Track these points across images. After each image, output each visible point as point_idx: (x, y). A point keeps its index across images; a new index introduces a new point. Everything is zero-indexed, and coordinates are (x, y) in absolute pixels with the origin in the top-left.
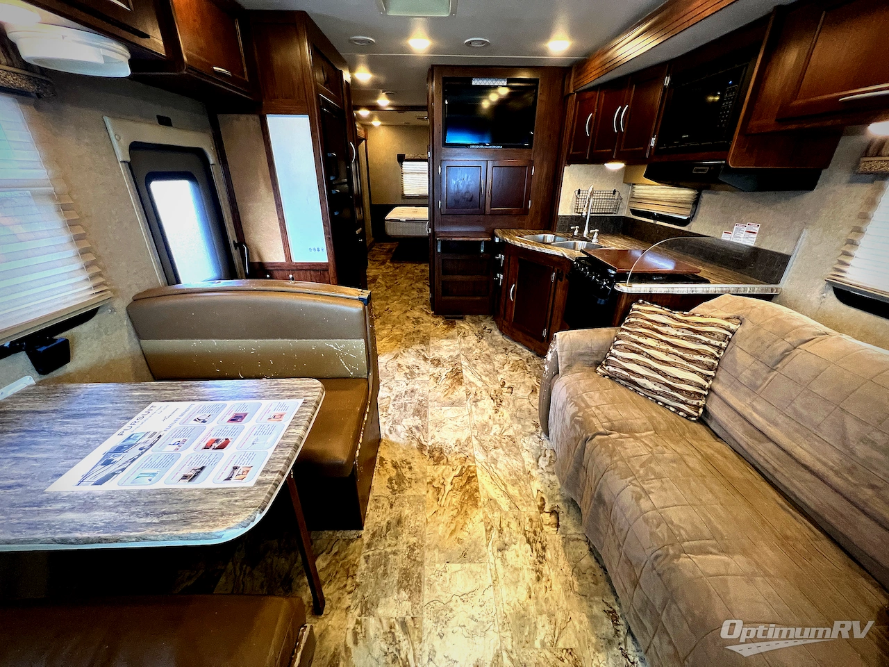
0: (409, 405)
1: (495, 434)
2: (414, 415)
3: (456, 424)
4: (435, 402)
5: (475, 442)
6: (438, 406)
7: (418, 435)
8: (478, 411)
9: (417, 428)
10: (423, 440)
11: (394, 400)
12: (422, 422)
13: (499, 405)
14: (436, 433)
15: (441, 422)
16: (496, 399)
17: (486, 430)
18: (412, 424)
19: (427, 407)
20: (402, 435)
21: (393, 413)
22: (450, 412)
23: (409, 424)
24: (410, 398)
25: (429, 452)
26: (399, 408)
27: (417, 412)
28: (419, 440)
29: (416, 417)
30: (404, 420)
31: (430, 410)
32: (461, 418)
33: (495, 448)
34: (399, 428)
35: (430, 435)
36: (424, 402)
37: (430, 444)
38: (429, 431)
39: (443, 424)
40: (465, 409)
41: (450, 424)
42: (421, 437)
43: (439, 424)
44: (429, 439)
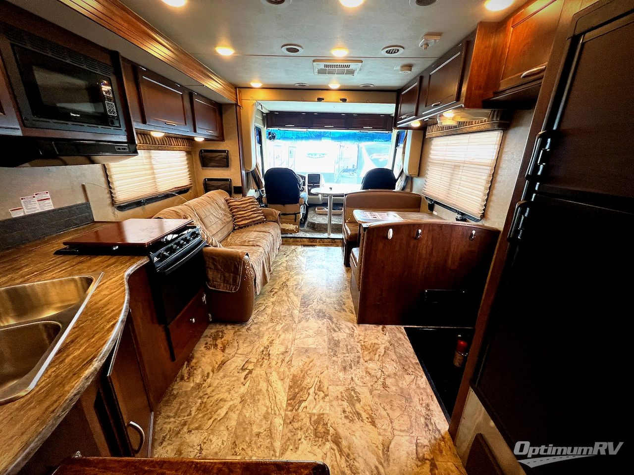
0: (345, 351)
1: (282, 324)
2: (339, 342)
3: (306, 332)
4: (322, 353)
5: (296, 320)
6: (320, 349)
7: (333, 326)
8: (286, 342)
9: (335, 331)
10: (330, 322)
11: (359, 357)
12: (331, 335)
13: (266, 348)
14: (321, 326)
15: (318, 334)
16: (265, 355)
17: (287, 326)
18: (339, 334)
19: (329, 348)
20: (344, 326)
21: (356, 343)
22: (310, 343)
23: (341, 334)
24: (345, 358)
25: (325, 316)
26: (352, 348)
27: (337, 344)
28: (333, 322)
29: (337, 339)
30: (345, 337)
31: (326, 345)
32: (302, 337)
33: (285, 316)
34: (347, 331)
35: (325, 324)
36: (332, 354)
37: (325, 320)
38: (326, 328)
39: (316, 332)
40: (297, 345)
41: (311, 333)
42: (331, 324)
43: (318, 333)
44: (325, 323)
